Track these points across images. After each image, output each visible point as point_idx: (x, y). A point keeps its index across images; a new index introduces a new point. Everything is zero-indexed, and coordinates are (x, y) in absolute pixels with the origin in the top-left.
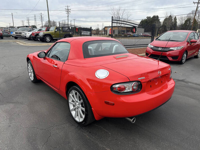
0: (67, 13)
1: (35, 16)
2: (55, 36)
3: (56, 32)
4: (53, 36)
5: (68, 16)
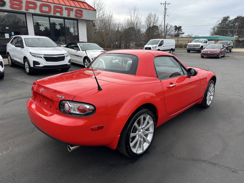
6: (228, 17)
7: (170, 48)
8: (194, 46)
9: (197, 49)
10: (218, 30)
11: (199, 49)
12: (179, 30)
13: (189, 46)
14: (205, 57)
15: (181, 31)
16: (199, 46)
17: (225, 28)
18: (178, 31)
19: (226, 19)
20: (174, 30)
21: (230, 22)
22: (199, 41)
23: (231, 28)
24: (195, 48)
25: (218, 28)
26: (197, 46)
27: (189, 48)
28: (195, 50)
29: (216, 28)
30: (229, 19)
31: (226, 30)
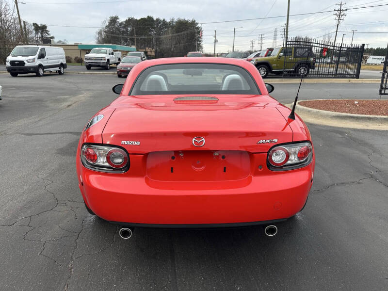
0: (338, 18)
1: (276, 31)
2: (277, 66)
3: (279, 57)
4: (274, 65)
5: (338, 25)
6: (116, 18)
7: (59, 63)
8: (97, 59)
9: (102, 65)
10: (107, 35)
11: (105, 64)
12: (42, 31)
13: (88, 59)
14: (123, 76)
15: (47, 33)
16: (105, 59)
17: (115, 33)
18: (42, 34)
19: (114, 20)
20: (34, 32)
21: (121, 24)
22: (102, 51)
23: (123, 34)
24: (99, 63)
25: (105, 32)
26: (102, 60)
27: (89, 63)
28: (99, 66)
29: (103, 32)
30: (118, 20)
31: (117, 36)
